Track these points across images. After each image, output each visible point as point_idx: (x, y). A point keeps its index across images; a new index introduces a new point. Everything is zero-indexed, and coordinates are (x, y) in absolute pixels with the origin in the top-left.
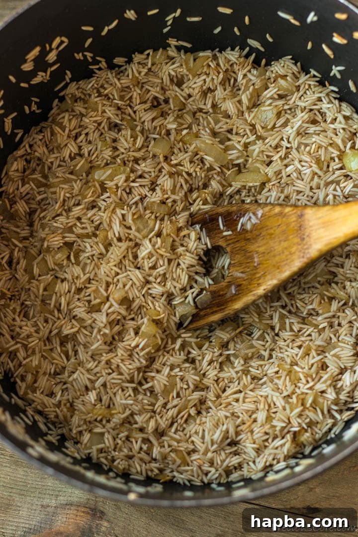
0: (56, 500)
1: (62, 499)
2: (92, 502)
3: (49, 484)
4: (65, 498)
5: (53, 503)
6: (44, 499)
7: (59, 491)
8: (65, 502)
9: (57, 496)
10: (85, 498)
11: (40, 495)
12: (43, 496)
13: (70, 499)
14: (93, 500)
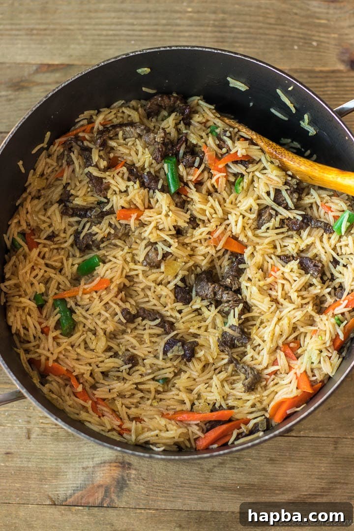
0: (93, 461)
1: (97, 460)
2: (120, 458)
3: (85, 450)
4: (99, 459)
5: (91, 464)
6: (83, 462)
7: (94, 454)
8: (100, 462)
9: (93, 458)
10: (114, 455)
11: (80, 460)
12: (83, 460)
13: (103, 458)
14: (120, 456)
